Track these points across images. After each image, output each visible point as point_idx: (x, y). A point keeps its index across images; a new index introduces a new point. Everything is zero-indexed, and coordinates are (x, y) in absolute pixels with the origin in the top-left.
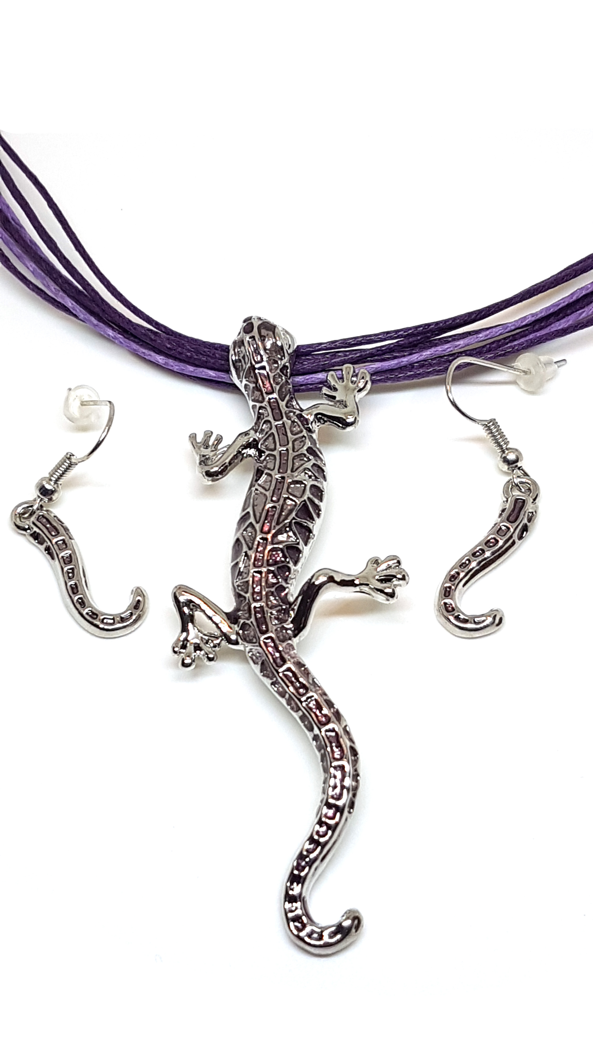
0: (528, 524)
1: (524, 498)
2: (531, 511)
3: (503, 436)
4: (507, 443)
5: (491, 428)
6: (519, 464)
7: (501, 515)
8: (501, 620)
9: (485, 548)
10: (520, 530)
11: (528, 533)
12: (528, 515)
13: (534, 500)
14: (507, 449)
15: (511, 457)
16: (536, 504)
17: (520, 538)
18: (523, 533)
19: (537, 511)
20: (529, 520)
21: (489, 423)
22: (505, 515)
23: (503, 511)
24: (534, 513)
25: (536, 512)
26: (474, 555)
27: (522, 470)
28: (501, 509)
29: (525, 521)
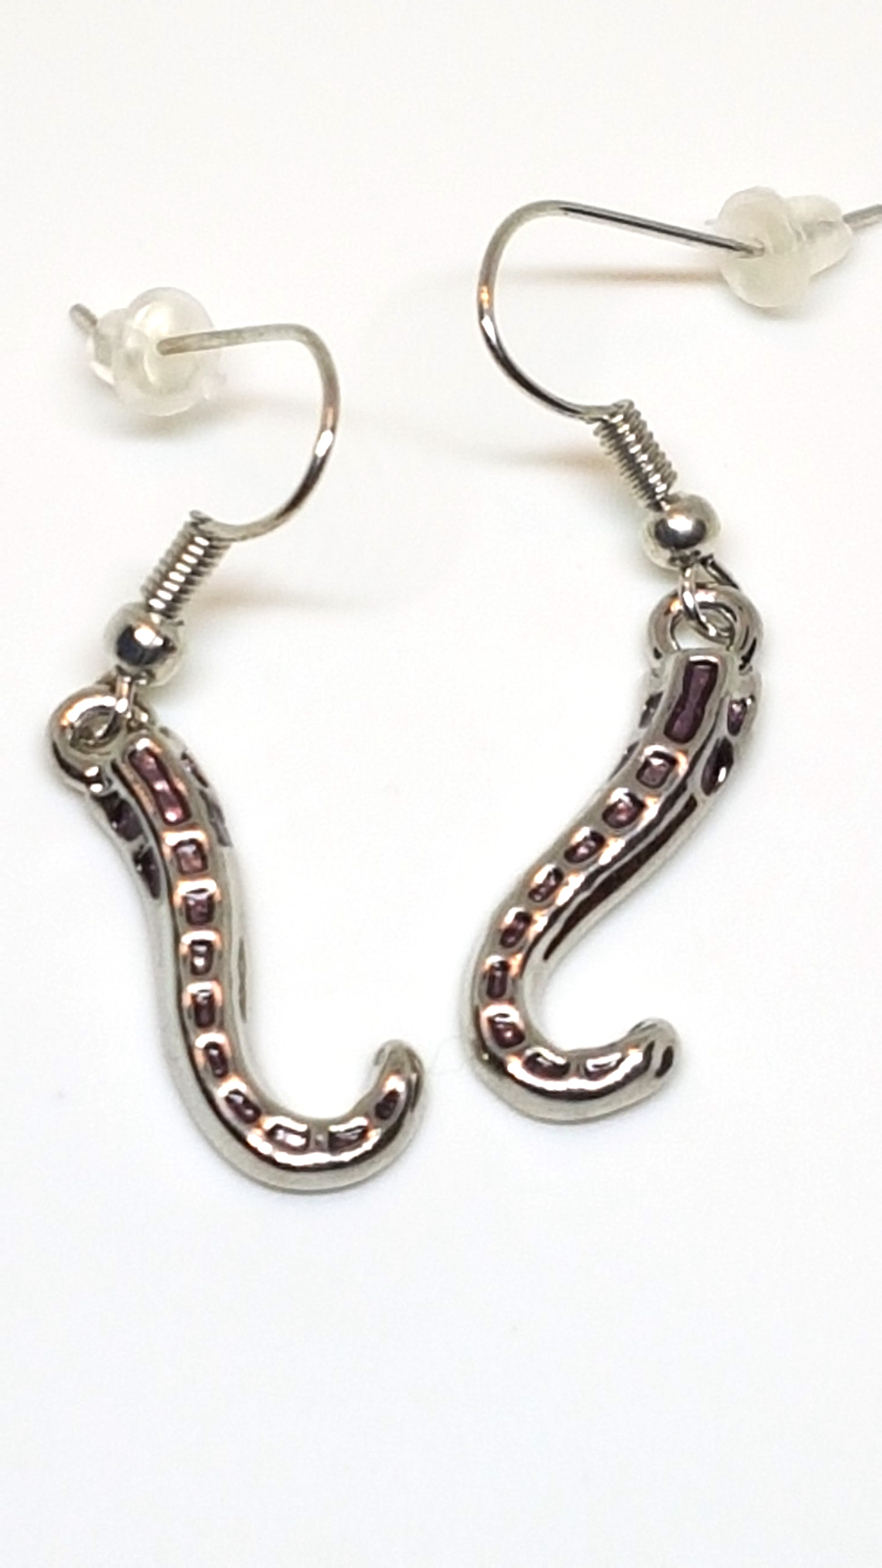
0: (733, 740)
1: (713, 659)
2: (737, 696)
3: (655, 455)
4: (668, 478)
5: (620, 431)
6: (704, 549)
7: (645, 718)
8: (668, 1058)
9: (604, 829)
10: (709, 761)
11: (734, 767)
12: (731, 710)
13: (747, 659)
14: (669, 500)
15: (681, 524)
16: (753, 673)
17: (711, 785)
18: (716, 773)
19: (757, 696)
20: (735, 727)
21: (613, 415)
22: (659, 714)
23: (652, 701)
24: (749, 702)
25: (753, 698)
26: (571, 854)
27: (714, 566)
28: (646, 697)
29: (723, 731)
